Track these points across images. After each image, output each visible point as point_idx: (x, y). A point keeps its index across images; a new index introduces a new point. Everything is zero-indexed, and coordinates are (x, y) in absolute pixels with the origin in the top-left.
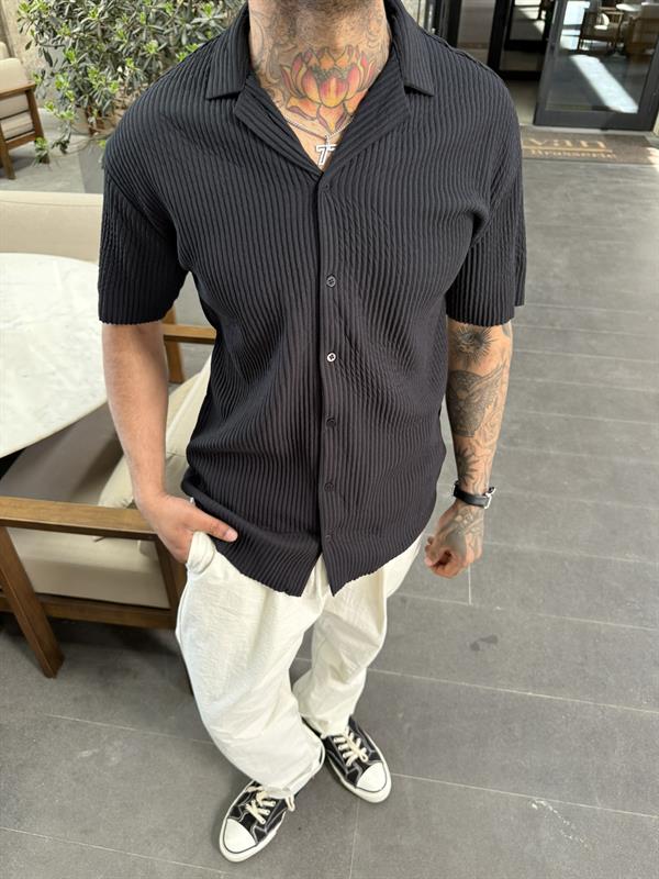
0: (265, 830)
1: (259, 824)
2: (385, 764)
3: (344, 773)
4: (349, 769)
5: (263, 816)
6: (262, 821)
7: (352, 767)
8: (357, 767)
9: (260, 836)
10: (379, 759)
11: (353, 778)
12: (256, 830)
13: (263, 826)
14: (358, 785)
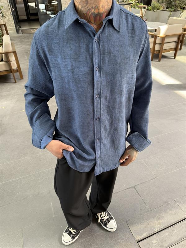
0: (75, 236)
1: (73, 234)
2: (115, 221)
3: (103, 223)
4: (104, 222)
5: (74, 232)
6: (74, 233)
7: (105, 221)
8: (107, 221)
9: (73, 238)
10: (113, 219)
11: (105, 225)
12: (72, 236)
13: (74, 235)
14: (107, 227)
